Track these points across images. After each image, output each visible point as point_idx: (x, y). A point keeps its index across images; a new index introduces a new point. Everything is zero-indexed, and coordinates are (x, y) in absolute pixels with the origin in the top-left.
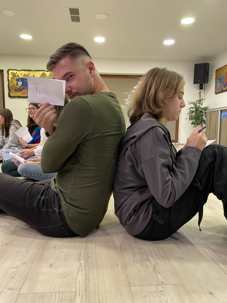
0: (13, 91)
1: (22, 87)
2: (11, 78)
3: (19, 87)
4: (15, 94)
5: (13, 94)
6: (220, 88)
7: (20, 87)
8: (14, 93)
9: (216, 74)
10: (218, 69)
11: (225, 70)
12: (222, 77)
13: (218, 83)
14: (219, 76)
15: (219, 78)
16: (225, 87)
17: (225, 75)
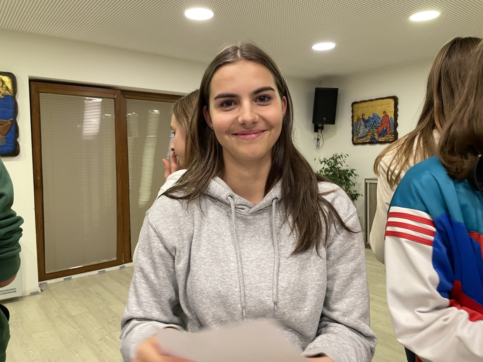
6: (367, 135)
9: (354, 110)
10: (359, 101)
11: (379, 105)
12: (372, 118)
13: (361, 127)
14: (363, 115)
15: (364, 119)
16: (383, 136)
17: (381, 115)
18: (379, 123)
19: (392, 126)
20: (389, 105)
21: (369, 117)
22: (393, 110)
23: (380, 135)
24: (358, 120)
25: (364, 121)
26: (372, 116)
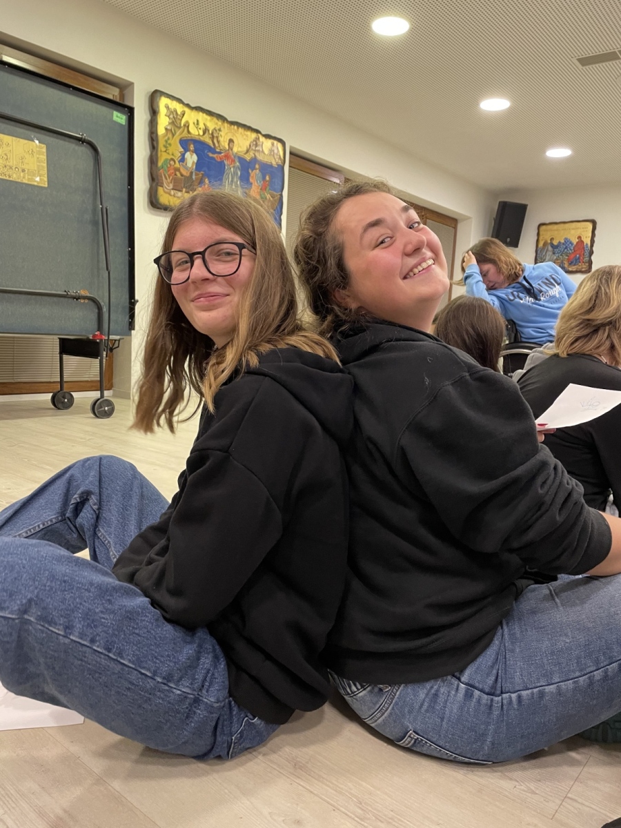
0: (167, 185)
1: (196, 175)
2: (166, 129)
3: (188, 175)
4: (174, 196)
5: (167, 195)
7: (191, 173)
8: (172, 192)
9: (541, 233)
10: (547, 222)
11: (573, 229)
12: (563, 244)
13: (548, 253)
14: (552, 239)
15: (552, 244)
16: (575, 265)
17: (575, 241)
18: (571, 250)
19: (587, 254)
20: (585, 230)
21: (560, 242)
22: (590, 235)
23: (570, 264)
24: (545, 244)
25: (552, 247)
26: (563, 241)
